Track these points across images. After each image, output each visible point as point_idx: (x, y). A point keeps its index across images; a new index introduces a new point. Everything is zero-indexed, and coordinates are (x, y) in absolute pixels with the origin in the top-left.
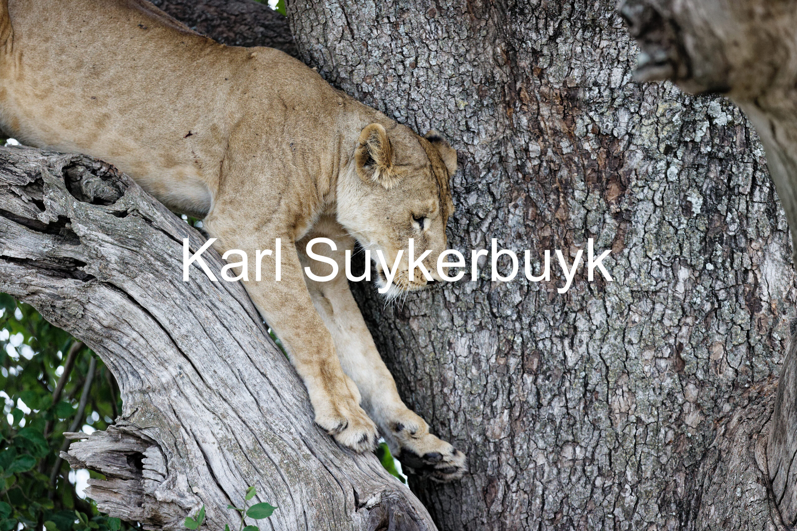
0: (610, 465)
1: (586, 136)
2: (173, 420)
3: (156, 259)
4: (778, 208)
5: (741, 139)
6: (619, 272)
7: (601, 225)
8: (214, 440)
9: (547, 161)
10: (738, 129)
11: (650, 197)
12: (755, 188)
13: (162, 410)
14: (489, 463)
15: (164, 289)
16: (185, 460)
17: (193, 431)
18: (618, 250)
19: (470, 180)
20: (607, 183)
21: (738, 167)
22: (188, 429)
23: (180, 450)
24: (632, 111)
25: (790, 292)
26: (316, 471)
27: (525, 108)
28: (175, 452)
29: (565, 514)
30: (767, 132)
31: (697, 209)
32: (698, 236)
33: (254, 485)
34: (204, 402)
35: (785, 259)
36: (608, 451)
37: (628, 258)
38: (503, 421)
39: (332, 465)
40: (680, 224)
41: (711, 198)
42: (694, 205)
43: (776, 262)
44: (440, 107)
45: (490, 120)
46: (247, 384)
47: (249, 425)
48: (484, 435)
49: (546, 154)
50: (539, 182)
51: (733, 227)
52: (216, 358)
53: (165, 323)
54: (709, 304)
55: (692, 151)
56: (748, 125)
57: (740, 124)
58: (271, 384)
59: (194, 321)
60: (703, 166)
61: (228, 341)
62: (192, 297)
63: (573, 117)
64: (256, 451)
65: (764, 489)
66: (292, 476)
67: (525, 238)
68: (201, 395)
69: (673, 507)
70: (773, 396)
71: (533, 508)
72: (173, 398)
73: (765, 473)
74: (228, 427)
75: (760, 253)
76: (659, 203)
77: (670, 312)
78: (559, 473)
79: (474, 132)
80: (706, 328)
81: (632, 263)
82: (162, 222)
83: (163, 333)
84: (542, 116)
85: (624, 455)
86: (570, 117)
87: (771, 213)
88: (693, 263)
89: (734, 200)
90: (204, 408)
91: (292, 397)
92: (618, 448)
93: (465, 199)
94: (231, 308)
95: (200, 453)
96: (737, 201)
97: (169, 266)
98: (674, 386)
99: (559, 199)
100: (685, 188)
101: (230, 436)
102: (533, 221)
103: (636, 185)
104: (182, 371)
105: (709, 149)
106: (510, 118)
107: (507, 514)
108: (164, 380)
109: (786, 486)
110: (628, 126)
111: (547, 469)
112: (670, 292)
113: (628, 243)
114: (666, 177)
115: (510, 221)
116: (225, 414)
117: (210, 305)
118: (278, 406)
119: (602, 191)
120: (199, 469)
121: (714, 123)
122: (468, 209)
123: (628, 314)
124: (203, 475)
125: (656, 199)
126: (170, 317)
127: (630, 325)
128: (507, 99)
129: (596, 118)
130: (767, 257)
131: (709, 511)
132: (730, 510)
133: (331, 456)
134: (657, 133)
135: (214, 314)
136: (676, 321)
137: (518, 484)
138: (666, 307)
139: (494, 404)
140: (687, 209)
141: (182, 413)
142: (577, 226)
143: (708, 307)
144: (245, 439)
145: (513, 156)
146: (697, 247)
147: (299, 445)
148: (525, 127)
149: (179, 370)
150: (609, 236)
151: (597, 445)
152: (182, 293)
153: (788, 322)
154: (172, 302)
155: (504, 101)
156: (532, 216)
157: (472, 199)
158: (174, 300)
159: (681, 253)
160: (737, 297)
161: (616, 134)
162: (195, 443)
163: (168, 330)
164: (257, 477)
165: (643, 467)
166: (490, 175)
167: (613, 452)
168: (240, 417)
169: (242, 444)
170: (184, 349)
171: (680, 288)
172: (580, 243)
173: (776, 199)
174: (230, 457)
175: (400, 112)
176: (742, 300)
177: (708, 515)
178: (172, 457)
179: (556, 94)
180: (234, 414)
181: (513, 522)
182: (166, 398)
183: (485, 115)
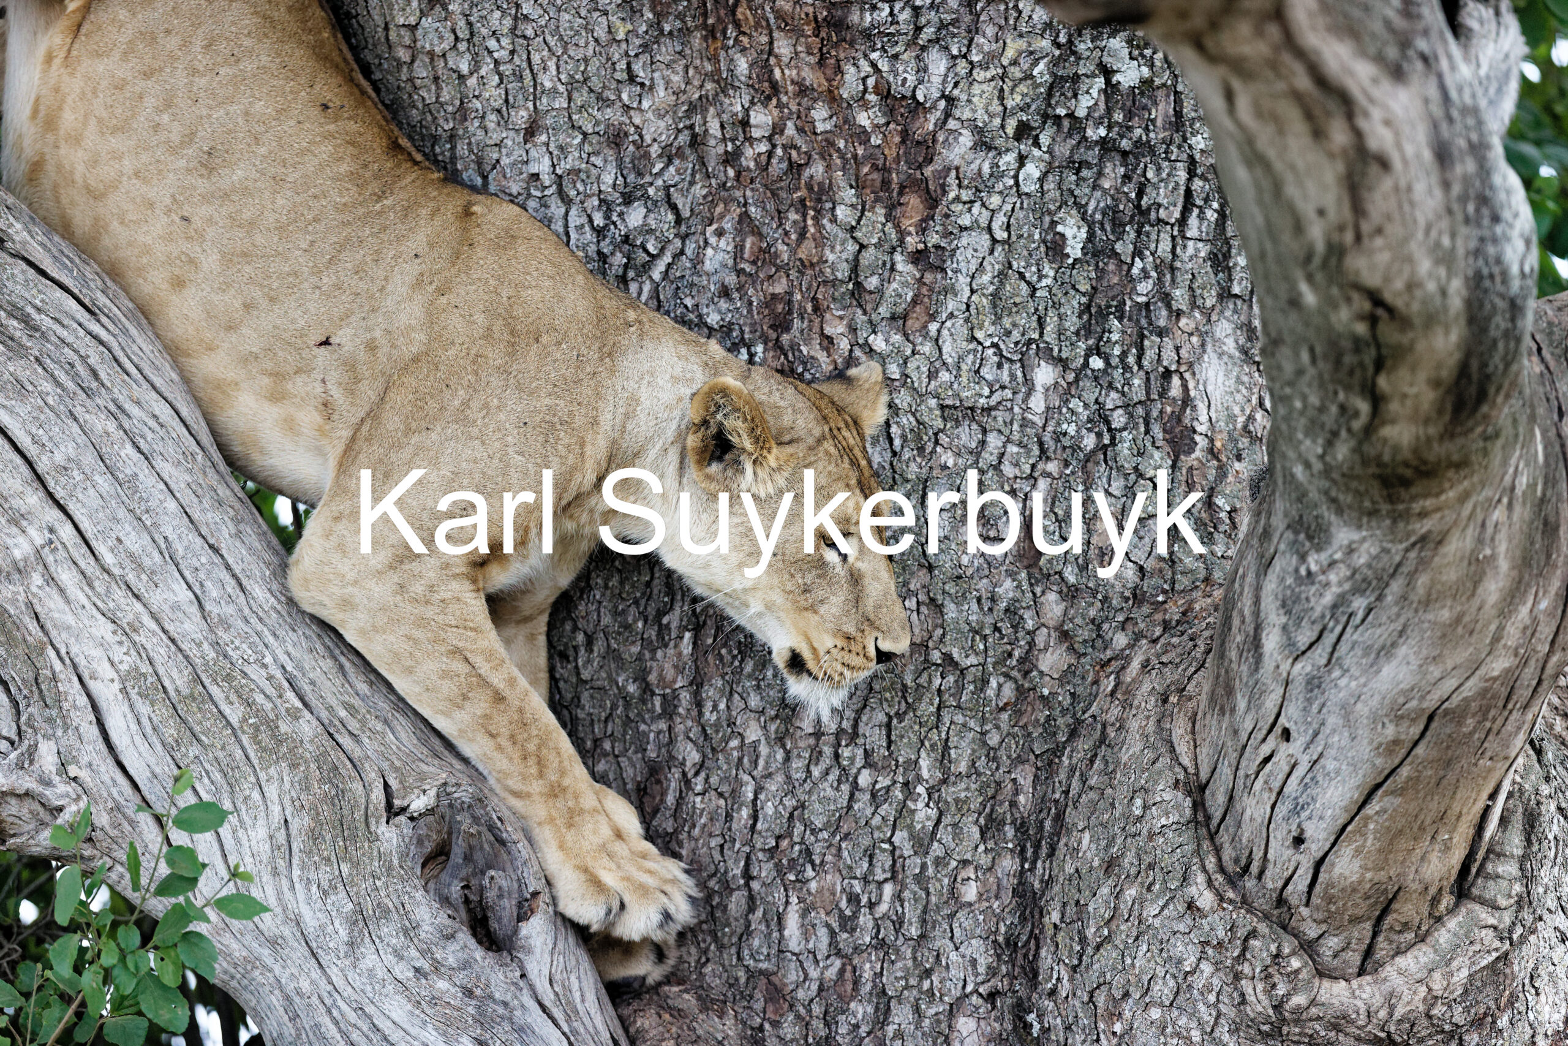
0: (889, 747)
1: (862, 98)
2: (34, 632)
3: (11, 315)
4: (1234, 251)
5: (1166, 112)
6: (918, 367)
7: (886, 274)
8: (110, 673)
9: (784, 146)
10: (1160, 94)
11: (983, 222)
12: (1191, 211)
13: (12, 612)
14: (652, 735)
15: (24, 375)
16: (54, 713)
17: (72, 655)
18: (918, 325)
19: (631, 178)
20: (901, 193)
21: (1159, 169)
22: (63, 651)
23: (46, 693)
24: (955, 52)
25: (1251, 418)
26: (312, 741)
27: (745, 40)
28: (36, 697)
29: (796, 839)
30: (1217, 103)
31: (1074, 250)
32: (1076, 301)
33: (188, 766)
34: (95, 599)
35: (1245, 352)
36: (885, 720)
37: (937, 340)
38: (680, 654)
39: (343, 731)
40: (1041, 277)
41: (1103, 229)
42: (1070, 242)
43: (1225, 358)
44: (577, 33)
45: (674, 61)
46: (182, 567)
47: (183, 647)
48: (644, 680)
49: (782, 132)
50: (766, 186)
51: (1144, 287)
52: (122, 513)
53: (24, 441)
54: (1093, 435)
55: (1070, 135)
56: (1180, 88)
57: (1164, 85)
58: (228, 567)
59: (82, 439)
60: (1089, 166)
61: (147, 480)
62: (79, 392)
63: (838, 61)
64: (194, 699)
65: (1188, 803)
66: (264, 750)
67: (736, 295)
68: (91, 586)
69: (1009, 831)
70: (1211, 620)
71: (734, 826)
72: (34, 589)
73: (1191, 770)
74: (140, 650)
75: (1195, 339)
76: (1001, 235)
77: (1015, 449)
78: (787, 759)
79: (642, 85)
80: (1084, 483)
81: (944, 351)
82: (24, 243)
83: (18, 460)
84: (776, 56)
85: (917, 727)
86: (833, 61)
87: (1220, 261)
88: (1064, 355)
89: (1148, 235)
90: (95, 612)
91: (268, 595)
92: (905, 713)
93: (621, 215)
94: (155, 416)
95: (85, 699)
96: (1154, 237)
97: (36, 329)
98: (1018, 595)
99: (805, 221)
100: (1052, 207)
101: (145, 668)
102: (754, 263)
103: (957, 199)
104: (53, 537)
105: (1102, 132)
106: (714, 59)
107: (684, 836)
108: (17, 554)
109: (1231, 798)
110: (944, 82)
111: (764, 750)
112: (1016, 409)
113: (937, 312)
114: (1017, 184)
115: (707, 263)
116: (137, 624)
117: (113, 408)
118: (241, 610)
119: (891, 208)
120: (81, 730)
121: (1114, 81)
122: (627, 236)
123: (934, 451)
124: (89, 743)
125: (995, 226)
126: (34, 431)
127: (935, 473)
128: (710, 21)
129: (884, 65)
130: (1209, 348)
131: (1080, 843)
132: (1119, 841)
133: (343, 713)
134: (1001, 98)
135: (121, 427)
136: (1027, 469)
137: (707, 780)
138: (1008, 441)
139: (665, 621)
140: (1055, 248)
141: (52, 619)
142: (839, 275)
143: (1089, 442)
144: (175, 674)
145: (719, 134)
146: (1072, 323)
147: (279, 688)
148: (743, 79)
149: (48, 535)
150: (900, 296)
151: (865, 706)
152: (58, 384)
153: (1245, 476)
154: (39, 400)
155: (705, 26)
156: (752, 253)
157: (635, 216)
158: (42, 396)
159: (1041, 334)
160: (1147, 424)
161: (921, 98)
162: (75, 679)
163: (28, 455)
164: (194, 750)
165: (952, 752)
166: (672, 169)
167: (895, 721)
168: (164, 631)
169: (167, 683)
170: (59, 494)
171: (1038, 403)
172: (844, 308)
173: (1229, 234)
174: (144, 708)
175: (498, 41)
176: (1157, 430)
177: (1078, 850)
178: (28, 706)
179: (807, 15)
180: (153, 626)
181: (693, 851)
182: (21, 589)
183: (665, 51)
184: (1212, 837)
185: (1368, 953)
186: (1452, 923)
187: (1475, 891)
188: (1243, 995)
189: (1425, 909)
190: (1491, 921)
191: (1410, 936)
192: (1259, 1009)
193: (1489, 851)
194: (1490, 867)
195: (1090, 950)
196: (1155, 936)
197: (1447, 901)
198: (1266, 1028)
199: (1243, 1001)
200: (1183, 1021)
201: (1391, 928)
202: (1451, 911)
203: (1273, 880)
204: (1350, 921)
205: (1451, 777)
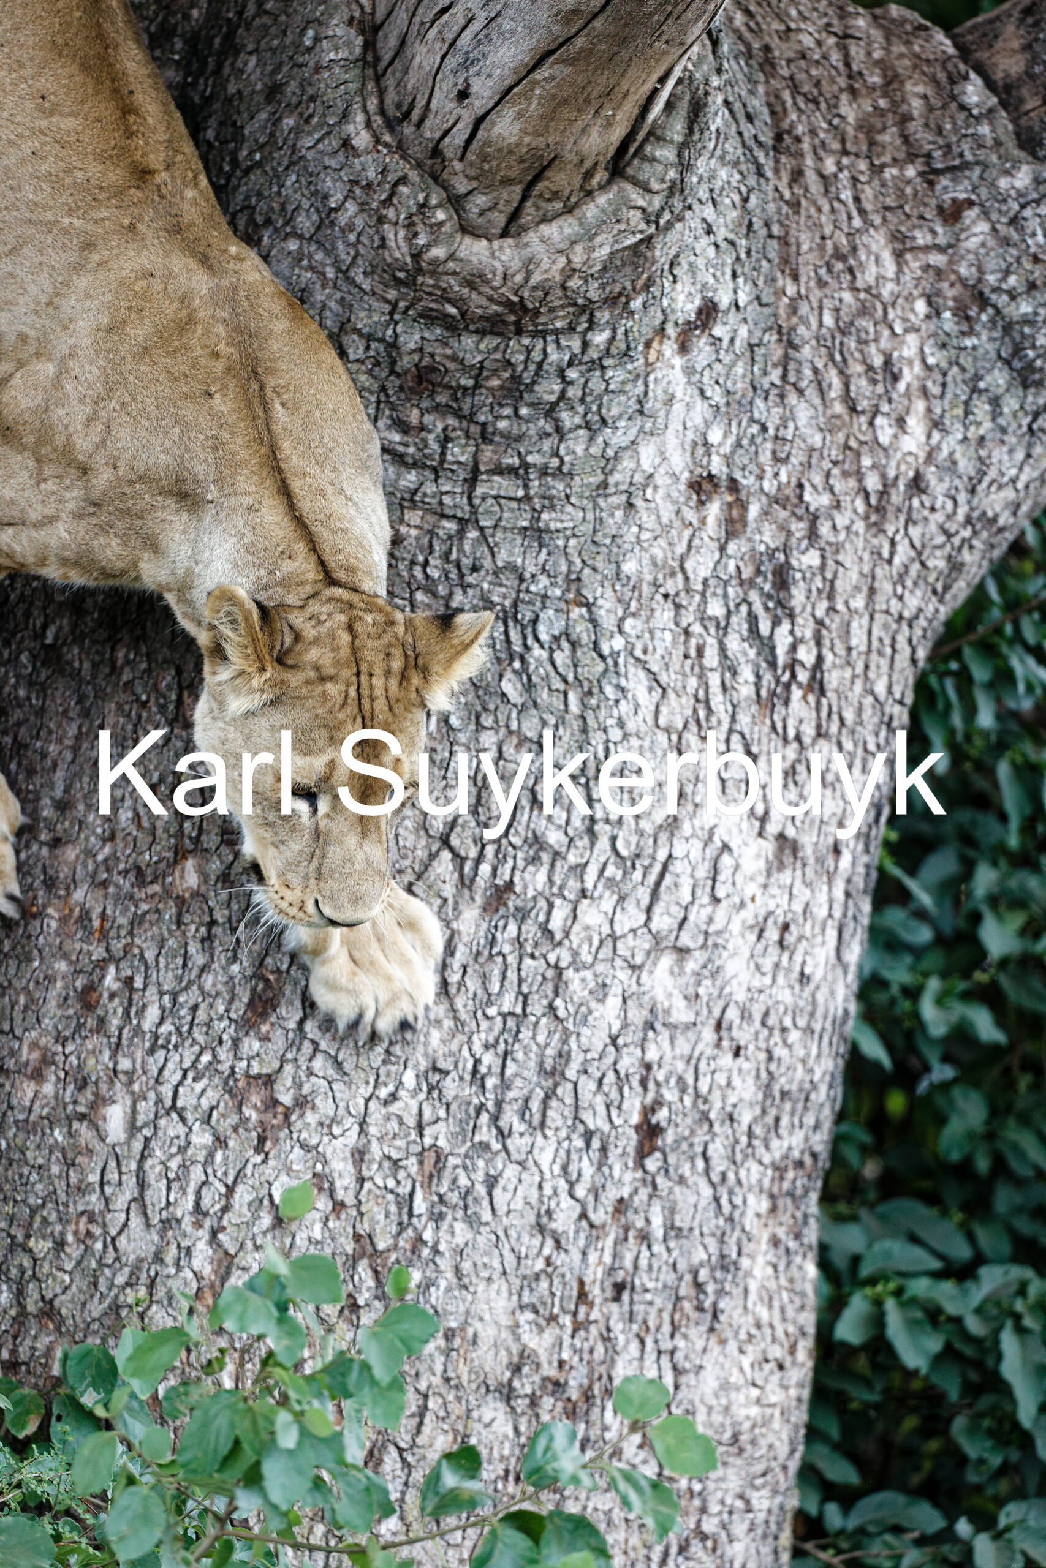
65: (359, 41)
73: (368, 10)
109: (403, 43)
131: (246, 64)
177: (242, 71)
184: (378, 78)
185: (514, 216)
186: (602, 199)
187: (630, 171)
188: (383, 239)
189: (577, 181)
190: (641, 203)
191: (558, 205)
192: (398, 255)
193: (650, 133)
194: (648, 149)
195: (238, 173)
196: (305, 168)
197: (600, 176)
198: (401, 275)
199: (383, 245)
200: (319, 256)
201: (541, 195)
202: (603, 187)
203: (430, 132)
204: (501, 182)
205: (625, 54)
